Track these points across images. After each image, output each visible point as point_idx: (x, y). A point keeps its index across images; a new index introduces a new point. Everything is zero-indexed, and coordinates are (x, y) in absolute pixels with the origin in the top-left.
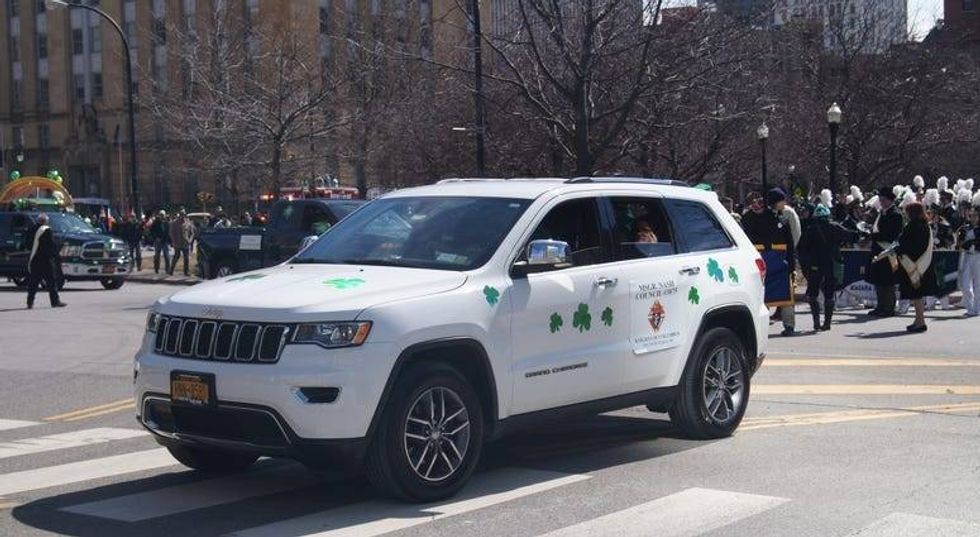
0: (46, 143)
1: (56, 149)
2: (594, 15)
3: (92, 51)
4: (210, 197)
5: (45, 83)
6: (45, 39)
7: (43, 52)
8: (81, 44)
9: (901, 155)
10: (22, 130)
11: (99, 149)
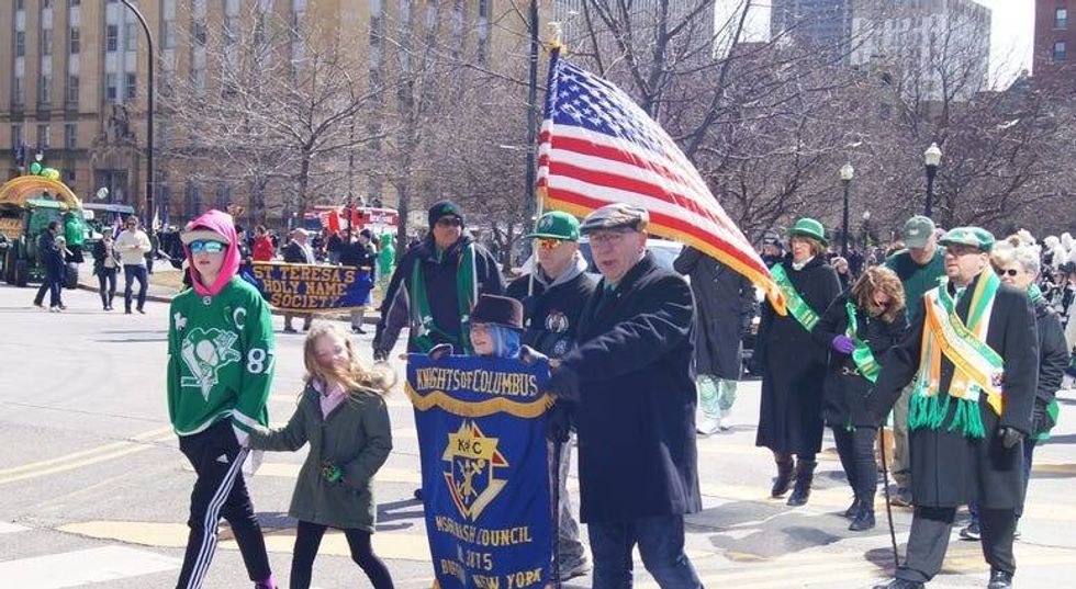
0: (73, 145)
1: (83, 151)
2: (667, 28)
3: (126, 49)
4: (241, 210)
5: (76, 81)
6: (78, 33)
7: (75, 48)
8: (116, 40)
9: (1003, 206)
10: (48, 129)
11: (128, 153)
